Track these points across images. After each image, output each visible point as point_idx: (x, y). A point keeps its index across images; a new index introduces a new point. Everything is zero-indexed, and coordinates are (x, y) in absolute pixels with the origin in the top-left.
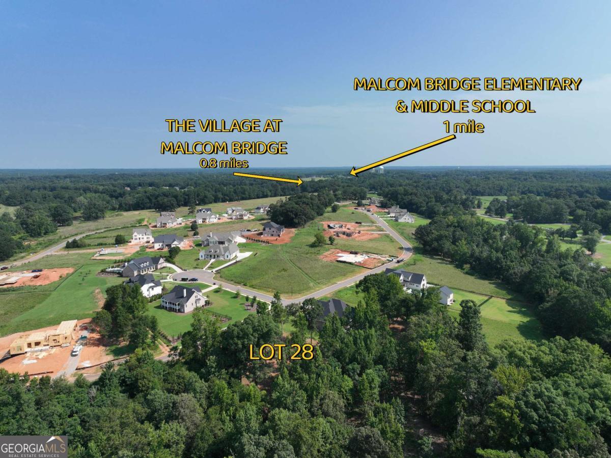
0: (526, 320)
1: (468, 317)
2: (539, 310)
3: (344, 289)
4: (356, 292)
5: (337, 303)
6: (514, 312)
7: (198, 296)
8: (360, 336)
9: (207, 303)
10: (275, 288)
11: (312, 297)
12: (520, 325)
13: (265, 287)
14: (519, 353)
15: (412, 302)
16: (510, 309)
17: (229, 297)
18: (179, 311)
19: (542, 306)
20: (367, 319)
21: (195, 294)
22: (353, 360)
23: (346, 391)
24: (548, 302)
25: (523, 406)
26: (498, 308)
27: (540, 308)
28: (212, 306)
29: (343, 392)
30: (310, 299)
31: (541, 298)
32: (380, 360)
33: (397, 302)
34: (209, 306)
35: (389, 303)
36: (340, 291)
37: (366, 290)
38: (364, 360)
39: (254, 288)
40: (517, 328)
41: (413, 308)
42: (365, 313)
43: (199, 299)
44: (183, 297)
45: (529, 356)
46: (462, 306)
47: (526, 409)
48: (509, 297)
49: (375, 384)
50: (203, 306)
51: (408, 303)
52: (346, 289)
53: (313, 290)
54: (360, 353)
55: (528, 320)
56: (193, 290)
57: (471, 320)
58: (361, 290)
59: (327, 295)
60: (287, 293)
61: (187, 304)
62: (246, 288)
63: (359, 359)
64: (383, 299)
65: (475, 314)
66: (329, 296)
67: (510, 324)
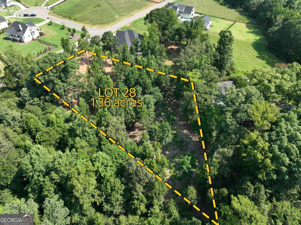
0: (258, 38)
1: (224, 44)
2: (269, 32)
3: (139, 20)
4: (145, 23)
5: (131, 33)
6: (251, 32)
7: (32, 29)
8: (143, 62)
9: (41, 34)
10: (91, 20)
11: (109, 31)
12: (254, 43)
13: (84, 20)
14: (266, 82)
15: (184, 31)
16: (248, 30)
17: (58, 28)
18: (20, 41)
19: (271, 29)
20: (150, 48)
21: (28, 28)
22: (137, 83)
23: (130, 110)
24: (276, 26)
25: (277, 150)
26: (239, 30)
27: (269, 31)
28: (45, 37)
29: (127, 111)
30: (107, 32)
31: (270, 22)
32: (157, 83)
33: (173, 31)
34: (43, 37)
35: (167, 32)
36: (135, 22)
37: (151, 22)
38: (145, 82)
39: (76, 21)
40: (252, 45)
41: (184, 36)
42: (148, 43)
43: (34, 32)
44: (20, 30)
45: (274, 85)
46: (221, 36)
47: (279, 153)
48: (247, 21)
49: (151, 105)
50: (38, 37)
51: (181, 32)
52: (140, 19)
53: (117, 21)
54: (142, 78)
55: (259, 38)
56: (26, 25)
57: (226, 47)
58: (148, 22)
59: (127, 24)
60: (99, 24)
61: (24, 35)
62: (71, 21)
63: (141, 83)
64: (163, 28)
65: (230, 41)
66: (128, 25)
67: (247, 42)
